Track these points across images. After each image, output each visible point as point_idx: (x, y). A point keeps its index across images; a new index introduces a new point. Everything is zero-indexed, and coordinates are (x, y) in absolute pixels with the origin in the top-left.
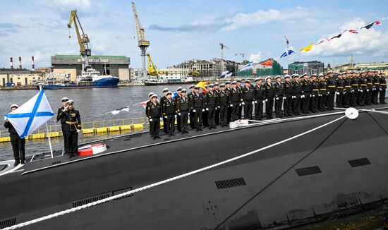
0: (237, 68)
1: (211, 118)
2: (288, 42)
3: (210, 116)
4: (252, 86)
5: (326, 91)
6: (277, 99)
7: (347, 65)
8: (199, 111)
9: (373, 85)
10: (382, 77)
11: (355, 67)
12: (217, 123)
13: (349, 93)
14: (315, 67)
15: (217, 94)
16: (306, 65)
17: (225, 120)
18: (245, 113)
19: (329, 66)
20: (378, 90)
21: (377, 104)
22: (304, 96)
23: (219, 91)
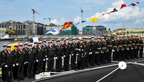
0: (45, 29)
1: (20, 71)
2: (82, 11)
3: (19, 70)
4: (54, 45)
5: (106, 49)
6: (73, 55)
7: (121, 29)
8: (10, 66)
9: (136, 45)
10: (141, 40)
11: (126, 31)
12: (25, 75)
13: (121, 51)
14: (101, 30)
15: (26, 51)
16: (94, 28)
17: (32, 73)
18: (48, 66)
19: (109, 29)
20: (138, 48)
21: (138, 58)
22: (91, 53)
23: (28, 49)
